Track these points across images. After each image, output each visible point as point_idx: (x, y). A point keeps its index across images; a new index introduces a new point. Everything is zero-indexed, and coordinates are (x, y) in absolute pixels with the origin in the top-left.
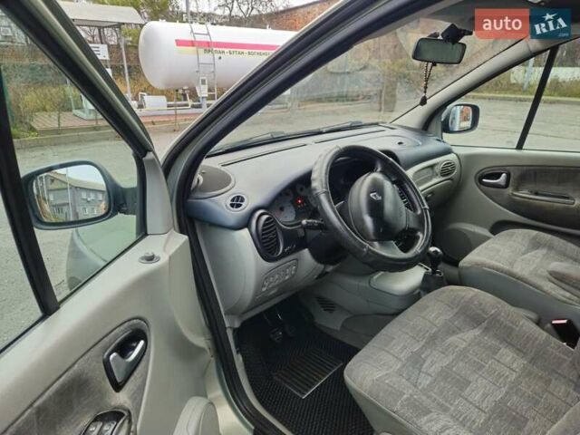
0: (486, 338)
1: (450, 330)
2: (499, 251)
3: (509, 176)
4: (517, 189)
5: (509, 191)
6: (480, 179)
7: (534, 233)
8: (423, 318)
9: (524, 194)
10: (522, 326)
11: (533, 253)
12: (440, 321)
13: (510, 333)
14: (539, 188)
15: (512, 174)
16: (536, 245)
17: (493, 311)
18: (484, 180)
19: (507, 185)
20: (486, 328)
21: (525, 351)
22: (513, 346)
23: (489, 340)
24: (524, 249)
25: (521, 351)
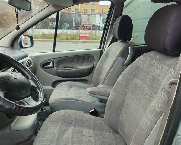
0: (76, 129)
1: (62, 133)
2: (61, 92)
3: (53, 62)
4: (58, 67)
5: (55, 68)
6: (43, 66)
7: (68, 82)
8: (49, 133)
9: (60, 69)
10: (86, 117)
11: (71, 90)
12: (56, 131)
13: (83, 122)
14: (65, 65)
15: (54, 62)
16: (71, 86)
17: (74, 116)
18: (44, 66)
19: (53, 67)
20: (74, 124)
21: (90, 126)
22: (86, 127)
23: (78, 129)
24: (68, 89)
25: (89, 127)
